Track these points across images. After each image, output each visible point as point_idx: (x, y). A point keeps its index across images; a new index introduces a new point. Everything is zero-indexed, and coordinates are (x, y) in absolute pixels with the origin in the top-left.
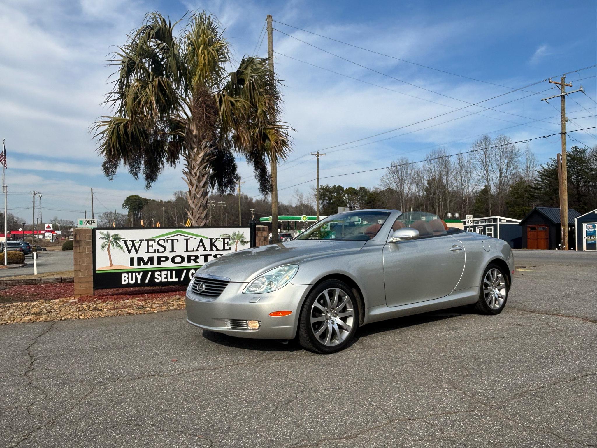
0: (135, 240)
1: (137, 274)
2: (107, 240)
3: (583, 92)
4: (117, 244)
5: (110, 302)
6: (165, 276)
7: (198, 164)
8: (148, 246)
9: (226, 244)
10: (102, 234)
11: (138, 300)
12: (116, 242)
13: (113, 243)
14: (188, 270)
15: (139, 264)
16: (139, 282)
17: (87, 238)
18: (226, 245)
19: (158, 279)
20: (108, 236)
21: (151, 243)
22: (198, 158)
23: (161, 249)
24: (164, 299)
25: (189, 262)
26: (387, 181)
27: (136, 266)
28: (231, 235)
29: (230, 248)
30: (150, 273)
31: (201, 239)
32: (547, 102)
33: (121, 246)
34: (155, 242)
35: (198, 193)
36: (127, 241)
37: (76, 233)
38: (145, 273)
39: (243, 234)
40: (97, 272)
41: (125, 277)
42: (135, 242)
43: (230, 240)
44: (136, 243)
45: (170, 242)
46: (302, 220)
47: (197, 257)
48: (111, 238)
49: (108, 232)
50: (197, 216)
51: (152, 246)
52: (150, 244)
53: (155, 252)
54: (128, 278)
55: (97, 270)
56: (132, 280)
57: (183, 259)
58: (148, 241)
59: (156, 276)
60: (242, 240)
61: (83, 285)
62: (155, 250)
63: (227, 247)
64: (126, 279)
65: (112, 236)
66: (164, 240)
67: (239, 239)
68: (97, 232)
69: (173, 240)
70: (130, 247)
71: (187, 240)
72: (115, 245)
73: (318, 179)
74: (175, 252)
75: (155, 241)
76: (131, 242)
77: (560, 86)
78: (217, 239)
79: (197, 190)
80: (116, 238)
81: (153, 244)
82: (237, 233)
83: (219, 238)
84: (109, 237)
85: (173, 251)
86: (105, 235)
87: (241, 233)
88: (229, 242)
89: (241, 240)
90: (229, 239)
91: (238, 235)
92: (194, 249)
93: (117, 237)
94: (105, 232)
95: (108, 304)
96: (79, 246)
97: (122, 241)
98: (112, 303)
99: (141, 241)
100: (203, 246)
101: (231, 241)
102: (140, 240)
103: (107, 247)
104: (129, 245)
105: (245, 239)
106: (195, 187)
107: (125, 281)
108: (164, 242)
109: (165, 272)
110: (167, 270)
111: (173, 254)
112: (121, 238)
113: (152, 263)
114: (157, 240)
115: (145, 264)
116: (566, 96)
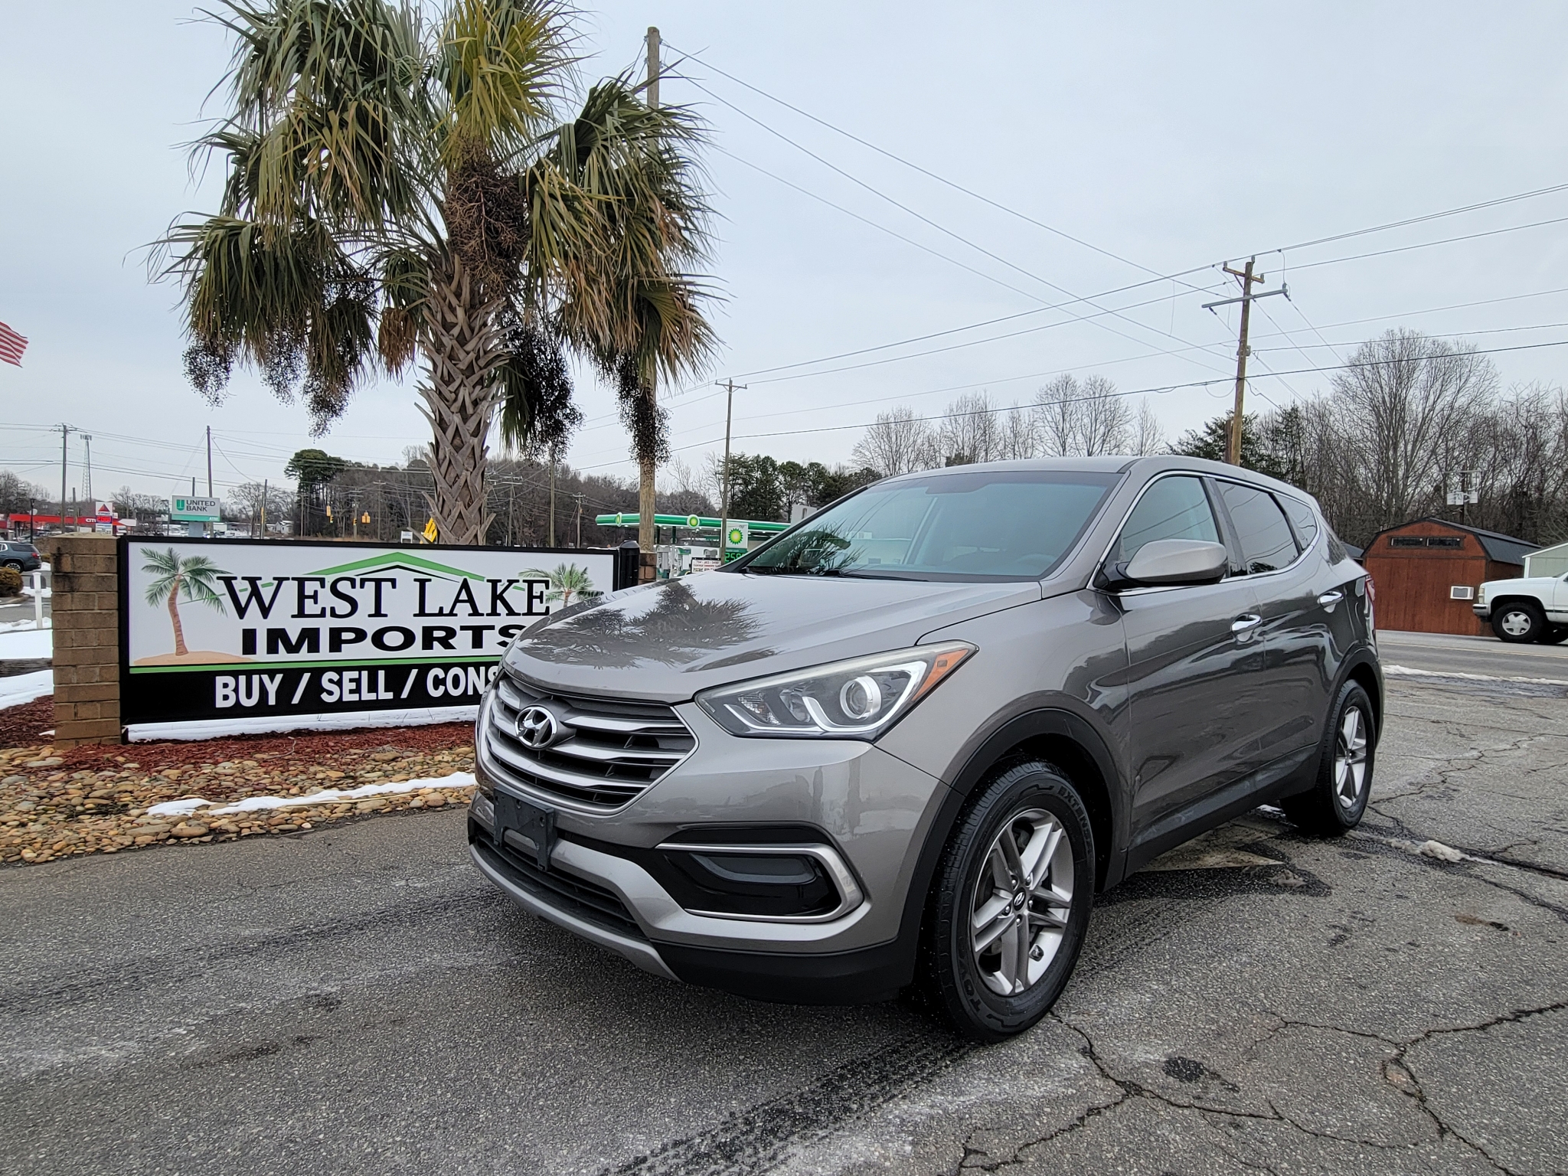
0: (260, 579)
1: (265, 678)
2: (166, 575)
3: (1287, 296)
4: (200, 590)
5: (167, 772)
6: (353, 686)
7: (461, 370)
8: (302, 597)
9: (536, 597)
10: (152, 555)
11: (263, 763)
12: (197, 581)
13: (188, 586)
14: (424, 669)
15: (272, 649)
16: (272, 701)
17: (102, 566)
18: (536, 602)
19: (330, 693)
20: (171, 564)
21: (310, 588)
22: (462, 355)
23: (343, 607)
24: (348, 759)
25: (427, 645)
26: (867, 453)
27: (262, 655)
28: (551, 572)
29: (548, 608)
30: (306, 676)
31: (465, 580)
32: (1212, 310)
33: (214, 594)
34: (323, 586)
35: (457, 449)
36: (235, 578)
37: (59, 549)
38: (291, 676)
39: (585, 571)
40: (132, 671)
41: (226, 686)
42: (258, 582)
43: (547, 588)
44: (263, 586)
45: (370, 586)
46: (688, 526)
47: (451, 633)
48: (181, 569)
49: (170, 551)
50: (455, 513)
51: (315, 597)
52: (309, 591)
53: (323, 614)
54: (236, 690)
55: (131, 664)
56: (249, 695)
57: (409, 638)
58: (301, 582)
59: (325, 684)
60: (583, 588)
61: (84, 711)
62: (324, 609)
63: (538, 606)
64: (229, 691)
65: (185, 564)
66: (353, 581)
67: (574, 586)
68: (135, 549)
69: (378, 583)
70: (243, 599)
71: (422, 583)
72: (194, 591)
73: (728, 439)
74: (386, 616)
75: (322, 582)
76: (247, 584)
77: (1242, 280)
78: (511, 582)
79: (457, 441)
80: (199, 571)
81: (316, 592)
82: (568, 569)
83: (518, 581)
84: (174, 567)
85: (378, 613)
86: (161, 558)
87: (579, 569)
88: (546, 592)
89: (578, 588)
90: (547, 583)
91: (571, 573)
92: (441, 609)
93: (200, 566)
94: (162, 549)
95: (156, 779)
96: (72, 590)
97: (218, 578)
98: (174, 773)
99: (280, 580)
100: (471, 600)
101: (552, 589)
102: (275, 579)
103: (167, 595)
104: (241, 591)
105: (591, 585)
106: (451, 432)
107: (226, 697)
108: (353, 586)
109: (355, 674)
110: (360, 669)
111: (380, 623)
112: (215, 571)
113: (314, 648)
114: (329, 580)
115: (293, 649)
116: (1251, 301)
